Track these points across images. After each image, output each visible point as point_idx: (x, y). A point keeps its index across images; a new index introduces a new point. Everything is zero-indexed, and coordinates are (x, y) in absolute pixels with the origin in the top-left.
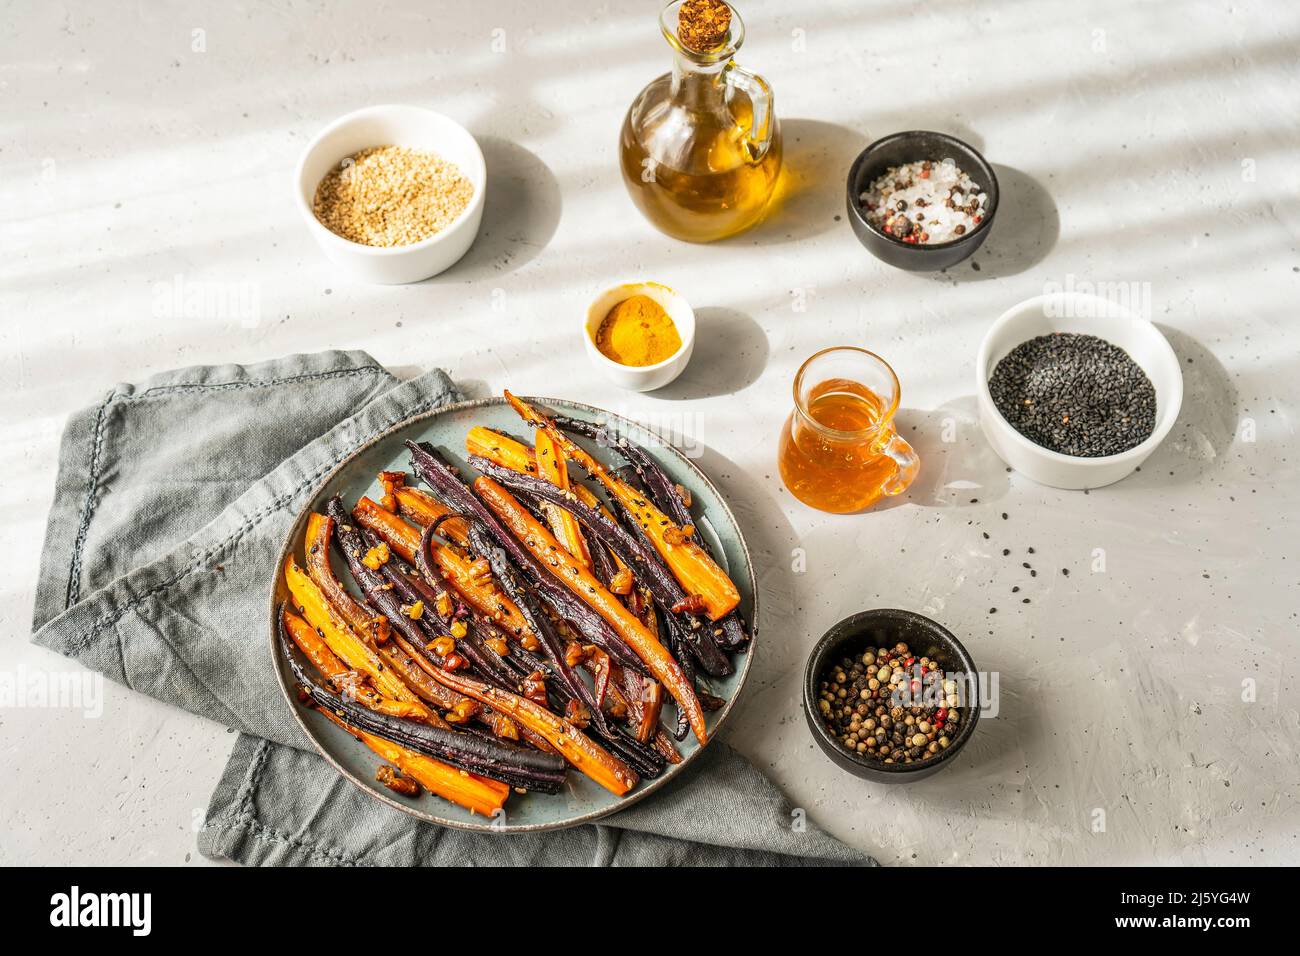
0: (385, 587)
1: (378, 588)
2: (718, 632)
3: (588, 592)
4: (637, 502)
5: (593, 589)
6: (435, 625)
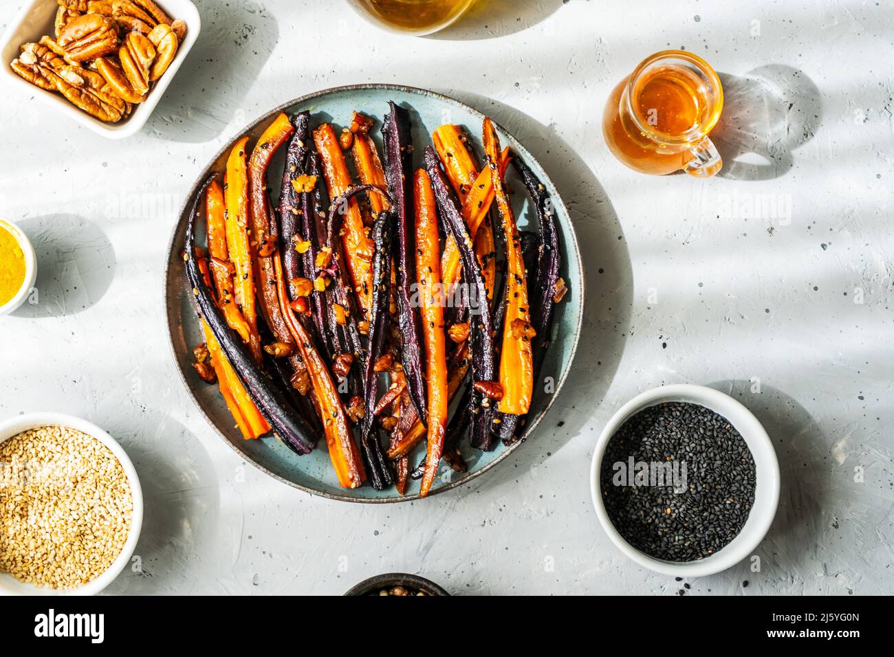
0: (295, 212)
1: (290, 208)
2: (496, 421)
3: (429, 324)
4: (516, 276)
5: (433, 324)
6: (309, 266)
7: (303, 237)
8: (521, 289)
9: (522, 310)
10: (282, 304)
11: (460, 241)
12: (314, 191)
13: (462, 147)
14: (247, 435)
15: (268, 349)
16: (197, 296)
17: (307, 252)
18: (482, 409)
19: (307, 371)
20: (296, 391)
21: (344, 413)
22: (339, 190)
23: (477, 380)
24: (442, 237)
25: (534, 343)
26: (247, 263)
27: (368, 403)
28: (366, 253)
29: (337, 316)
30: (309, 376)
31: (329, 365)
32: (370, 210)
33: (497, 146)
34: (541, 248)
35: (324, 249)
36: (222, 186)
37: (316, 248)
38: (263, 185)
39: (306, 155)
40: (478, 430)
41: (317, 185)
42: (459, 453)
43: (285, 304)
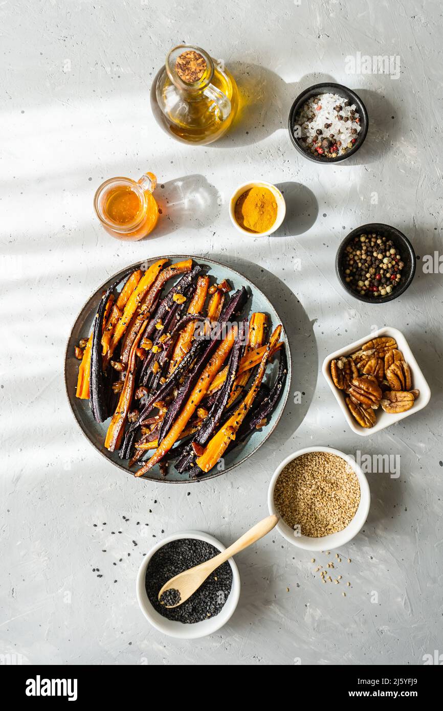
0: (167, 308)
1: (166, 305)
2: (191, 464)
3: (191, 400)
4: (245, 405)
5: (193, 402)
6: (156, 337)
7: (162, 323)
8: (244, 413)
9: (237, 423)
10: (133, 346)
11: (230, 373)
12: (181, 305)
13: (262, 329)
14: (77, 395)
15: (112, 362)
16: (96, 318)
17: (160, 330)
18: (189, 454)
19: (123, 384)
20: (113, 390)
21: (127, 414)
22: (193, 311)
23: (195, 441)
24: (224, 365)
25: (231, 443)
26: (129, 318)
27: (140, 417)
28: (184, 350)
29: (154, 368)
30: (122, 387)
31: (135, 389)
33: (278, 338)
34: (266, 399)
35: (168, 334)
36: (143, 274)
37: (165, 331)
38: (160, 287)
39: (190, 285)
40: (182, 461)
41: (184, 303)
42: (167, 465)
43: (134, 347)
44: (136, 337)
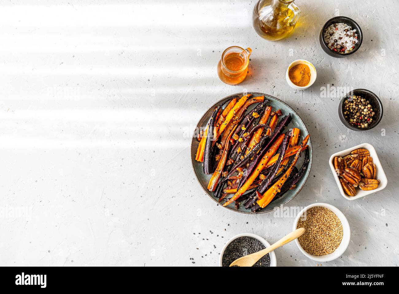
0: (248, 119)
2: (254, 204)
4: (286, 175)
5: (258, 170)
6: (241, 134)
7: (245, 127)
8: (285, 179)
9: (281, 184)
11: (280, 156)
12: (256, 118)
13: (298, 137)
14: (196, 159)
15: (217, 144)
16: (211, 120)
17: (243, 131)
18: (253, 198)
19: (221, 156)
20: (215, 159)
21: (222, 172)
22: (262, 123)
23: (258, 191)
24: (276, 152)
25: (278, 193)
26: (229, 122)
27: (229, 175)
28: (256, 142)
29: (239, 150)
30: (221, 158)
31: (227, 159)
32: (265, 133)
33: (306, 143)
34: (297, 174)
35: (248, 133)
36: (237, 101)
37: (246, 131)
38: (246, 108)
39: (261, 110)
40: (248, 202)
41: (258, 117)
42: (239, 204)
43: (229, 137)
44: (230, 132)
